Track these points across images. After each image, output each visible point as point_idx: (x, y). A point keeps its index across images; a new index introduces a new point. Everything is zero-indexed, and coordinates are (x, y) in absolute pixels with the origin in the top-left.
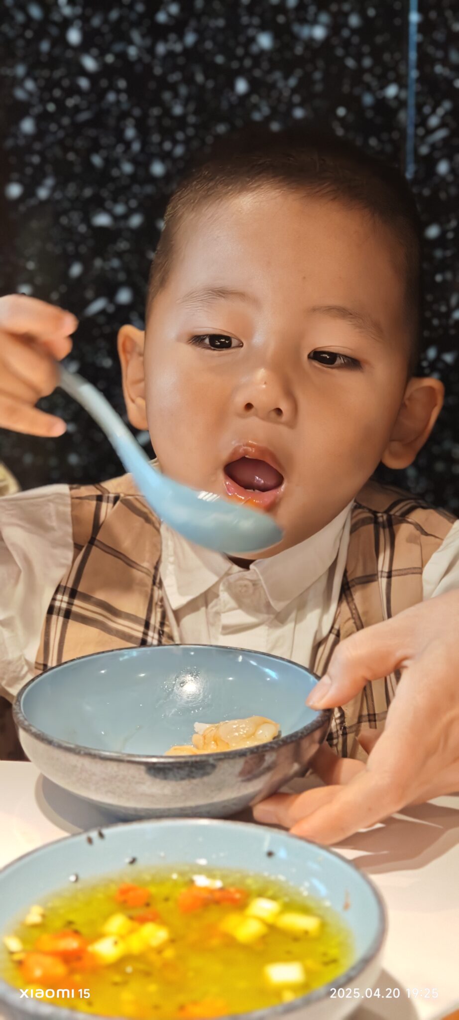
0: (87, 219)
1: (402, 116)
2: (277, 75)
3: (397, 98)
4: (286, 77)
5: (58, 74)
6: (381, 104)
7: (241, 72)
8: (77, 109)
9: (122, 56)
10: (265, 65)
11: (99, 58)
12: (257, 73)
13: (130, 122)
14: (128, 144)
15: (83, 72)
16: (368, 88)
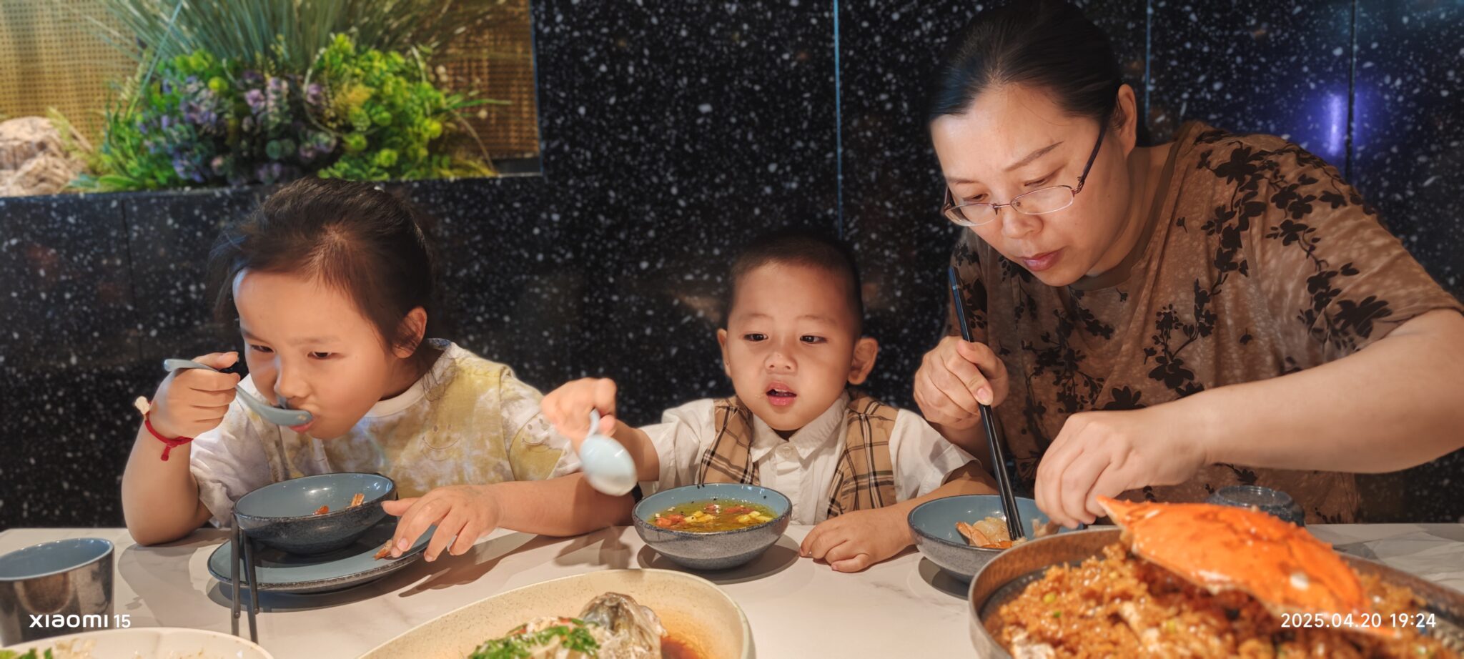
0: (681, 277)
1: (836, 223)
2: (775, 206)
3: (833, 215)
4: (779, 206)
5: (666, 208)
6: (826, 218)
7: (757, 205)
8: (676, 225)
9: (698, 199)
10: (768, 201)
11: (687, 200)
12: (765, 205)
13: (702, 230)
14: (701, 241)
15: (679, 207)
16: (819, 211)
